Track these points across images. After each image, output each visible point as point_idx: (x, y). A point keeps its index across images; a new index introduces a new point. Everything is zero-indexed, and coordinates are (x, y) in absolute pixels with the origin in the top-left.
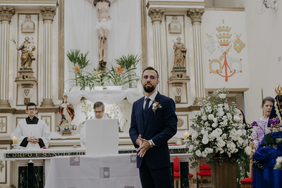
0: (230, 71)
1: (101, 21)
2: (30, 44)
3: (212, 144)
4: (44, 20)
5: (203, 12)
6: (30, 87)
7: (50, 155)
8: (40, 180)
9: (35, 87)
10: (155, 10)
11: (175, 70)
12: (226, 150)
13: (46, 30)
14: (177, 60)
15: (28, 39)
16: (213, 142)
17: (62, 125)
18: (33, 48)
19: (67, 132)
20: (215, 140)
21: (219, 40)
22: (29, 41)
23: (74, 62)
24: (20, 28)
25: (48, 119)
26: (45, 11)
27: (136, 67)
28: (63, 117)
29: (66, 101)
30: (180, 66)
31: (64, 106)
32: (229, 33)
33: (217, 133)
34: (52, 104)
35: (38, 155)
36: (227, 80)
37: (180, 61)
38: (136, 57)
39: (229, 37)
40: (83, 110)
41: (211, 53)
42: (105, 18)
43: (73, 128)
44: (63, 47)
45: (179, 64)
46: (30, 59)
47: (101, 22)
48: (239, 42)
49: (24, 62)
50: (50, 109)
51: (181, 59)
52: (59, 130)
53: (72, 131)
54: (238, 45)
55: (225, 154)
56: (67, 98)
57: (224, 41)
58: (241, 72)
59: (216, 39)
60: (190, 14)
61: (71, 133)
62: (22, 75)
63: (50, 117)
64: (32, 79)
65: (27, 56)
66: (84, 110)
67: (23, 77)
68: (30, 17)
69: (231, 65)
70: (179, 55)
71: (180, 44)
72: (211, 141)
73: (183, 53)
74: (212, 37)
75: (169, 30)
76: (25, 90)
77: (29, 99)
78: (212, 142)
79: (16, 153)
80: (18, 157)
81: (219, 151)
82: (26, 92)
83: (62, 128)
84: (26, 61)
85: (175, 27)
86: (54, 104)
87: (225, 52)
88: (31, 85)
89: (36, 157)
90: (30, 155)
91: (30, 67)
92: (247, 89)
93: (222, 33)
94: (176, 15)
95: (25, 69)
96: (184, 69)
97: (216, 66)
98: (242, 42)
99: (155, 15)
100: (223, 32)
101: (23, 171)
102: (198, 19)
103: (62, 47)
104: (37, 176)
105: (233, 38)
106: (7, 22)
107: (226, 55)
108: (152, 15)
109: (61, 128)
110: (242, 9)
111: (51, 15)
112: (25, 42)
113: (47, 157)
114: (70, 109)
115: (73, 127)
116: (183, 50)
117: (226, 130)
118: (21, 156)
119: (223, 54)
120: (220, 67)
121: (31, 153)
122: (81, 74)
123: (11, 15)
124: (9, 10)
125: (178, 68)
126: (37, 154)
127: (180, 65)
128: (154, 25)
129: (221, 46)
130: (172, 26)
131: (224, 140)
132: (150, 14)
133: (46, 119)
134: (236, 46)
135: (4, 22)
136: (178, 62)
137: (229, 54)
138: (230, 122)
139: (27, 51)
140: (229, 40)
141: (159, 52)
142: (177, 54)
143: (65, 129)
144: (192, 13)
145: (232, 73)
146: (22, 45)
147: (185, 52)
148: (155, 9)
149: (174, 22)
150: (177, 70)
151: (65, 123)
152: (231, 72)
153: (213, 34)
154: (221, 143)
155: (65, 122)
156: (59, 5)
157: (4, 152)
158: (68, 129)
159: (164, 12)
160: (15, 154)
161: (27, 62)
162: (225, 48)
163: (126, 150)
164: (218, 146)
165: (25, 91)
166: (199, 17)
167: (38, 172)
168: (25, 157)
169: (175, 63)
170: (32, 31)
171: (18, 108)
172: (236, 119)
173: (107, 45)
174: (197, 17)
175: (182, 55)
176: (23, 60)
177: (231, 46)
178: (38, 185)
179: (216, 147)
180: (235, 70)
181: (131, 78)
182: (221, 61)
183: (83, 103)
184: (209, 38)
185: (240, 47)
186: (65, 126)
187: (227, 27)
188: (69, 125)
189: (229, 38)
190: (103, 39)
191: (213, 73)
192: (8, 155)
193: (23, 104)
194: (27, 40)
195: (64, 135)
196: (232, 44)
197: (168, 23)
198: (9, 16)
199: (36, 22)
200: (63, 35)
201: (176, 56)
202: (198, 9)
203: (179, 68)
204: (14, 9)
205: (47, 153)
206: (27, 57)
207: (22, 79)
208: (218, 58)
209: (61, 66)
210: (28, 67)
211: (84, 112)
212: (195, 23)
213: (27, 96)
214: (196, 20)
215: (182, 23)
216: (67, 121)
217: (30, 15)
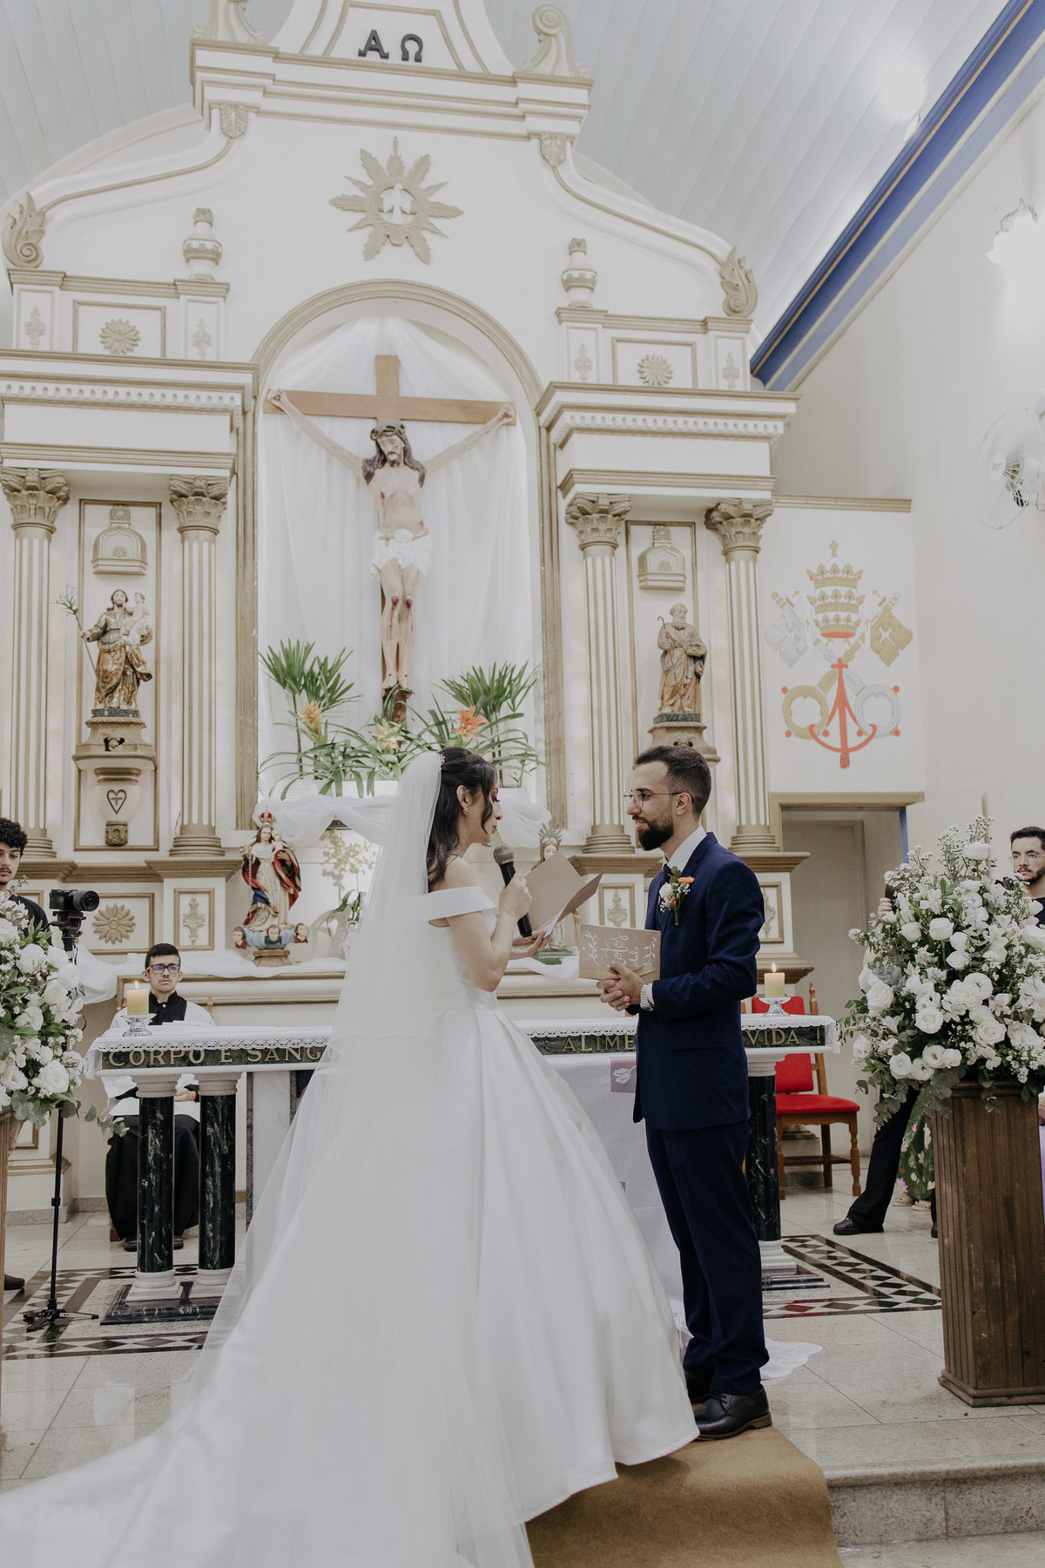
0: (857, 729)
1: (393, 537)
2: (134, 618)
3: (954, 1032)
4: (182, 530)
5: (769, 512)
6: (130, 780)
7: (276, 1056)
8: (226, 1147)
9: (146, 778)
10: (593, 502)
11: (666, 724)
12: (1009, 1058)
13: (191, 567)
14: (671, 689)
15: (125, 599)
16: (956, 1024)
17: (255, 924)
18: (145, 633)
19: (272, 949)
20: (965, 1020)
21: (820, 617)
22: (129, 606)
23: (291, 688)
24: (89, 556)
25: (203, 900)
26: (190, 494)
27: (517, 712)
28: (258, 893)
29: (269, 836)
30: (684, 712)
31: (264, 852)
32: (853, 590)
33: (970, 993)
34: (217, 845)
35: (229, 1054)
36: (845, 763)
37: (682, 692)
38: (521, 674)
39: (854, 605)
40: (329, 867)
41: (791, 662)
42: (408, 527)
43: (297, 934)
44: (254, 633)
45: (678, 704)
46: (135, 674)
47: (391, 541)
48: (889, 624)
49: (108, 686)
50: (212, 863)
51: (685, 685)
52: (244, 945)
53: (291, 947)
54: (886, 635)
55: (1004, 1072)
56: (271, 823)
57: (837, 620)
58: (897, 733)
59: (806, 612)
60: (718, 519)
61: (286, 955)
62: (104, 734)
63: (209, 893)
64: (139, 753)
65: (121, 664)
66: (332, 866)
67: (107, 741)
68: (128, 516)
69: (862, 706)
70: (679, 671)
71: (683, 628)
72: (952, 1021)
73: (695, 663)
74: (793, 606)
75: (642, 578)
76: (113, 791)
77: (125, 825)
78: (954, 1027)
79: (144, 1051)
80: (152, 1063)
81: (982, 1061)
82: (115, 801)
83: (256, 933)
84: (118, 684)
85: (664, 565)
86: (224, 844)
87: (839, 660)
88: (131, 774)
89: (222, 1064)
90: (197, 1055)
91: (133, 707)
92: (917, 798)
93: (829, 591)
94: (664, 524)
95: (115, 712)
96: (699, 722)
97: (808, 712)
98: (900, 626)
99: (595, 521)
100: (833, 588)
101: (159, 1115)
102: (750, 540)
103: (251, 632)
104: (214, 1134)
105: (869, 611)
106: (41, 532)
107: (844, 670)
108: (580, 519)
109: (250, 935)
110: (903, 505)
111: (213, 511)
112: (113, 609)
113: (262, 1062)
114: (287, 865)
115: (296, 930)
116: (694, 653)
117: (1005, 981)
118: (162, 1062)
119: (833, 666)
120: (822, 714)
121: (201, 1049)
122: (323, 733)
123: (56, 504)
124: (48, 488)
125: (675, 718)
126: (226, 1051)
127: (681, 708)
128: (589, 560)
129: (825, 640)
130: (653, 563)
131: (1001, 1018)
132: (577, 518)
133: (193, 900)
134: (879, 637)
135: (28, 529)
136: (678, 696)
137: (854, 668)
138: (1016, 950)
139: (121, 646)
140: (854, 617)
141: (607, 659)
142: (673, 666)
143: (267, 940)
144: (728, 517)
145: (864, 738)
146: (99, 621)
147: (700, 659)
148: (595, 499)
149: (658, 548)
150: (675, 724)
151: (267, 919)
152: (860, 733)
153: (797, 593)
154: (988, 1032)
155: (266, 913)
156: (237, 474)
157: (97, 1048)
158: (280, 940)
159: (625, 512)
160: (137, 1054)
161: (120, 687)
162: (839, 647)
163: (561, 1035)
164: (979, 1041)
165: (112, 795)
166: (750, 532)
167: (217, 1118)
168: (178, 1063)
169: (662, 698)
170: (136, 570)
171: (83, 860)
172: (1034, 938)
173: (412, 627)
174: (746, 530)
175: (691, 669)
176: (105, 680)
177: (860, 637)
178: (218, 1169)
179: (970, 1045)
180: (874, 727)
181: (500, 752)
182: (826, 692)
183: (327, 842)
184: (781, 608)
185: (894, 643)
186: (268, 931)
187: (848, 570)
188: (281, 926)
189: (854, 608)
190: (399, 605)
191: (797, 735)
192: (111, 1057)
193: (101, 842)
194: (119, 602)
195: (263, 961)
196: (864, 630)
197: (636, 552)
198: (47, 510)
199: (150, 536)
200: (255, 589)
201: (666, 672)
202: (749, 501)
203: (680, 717)
204: (66, 485)
205: (263, 1048)
206: (122, 668)
207: (102, 751)
208: (814, 682)
209: (246, 703)
210: (124, 707)
211: (331, 874)
212: (737, 554)
213: (117, 813)
214: (741, 543)
215: (687, 553)
216: (274, 908)
217: (126, 508)
